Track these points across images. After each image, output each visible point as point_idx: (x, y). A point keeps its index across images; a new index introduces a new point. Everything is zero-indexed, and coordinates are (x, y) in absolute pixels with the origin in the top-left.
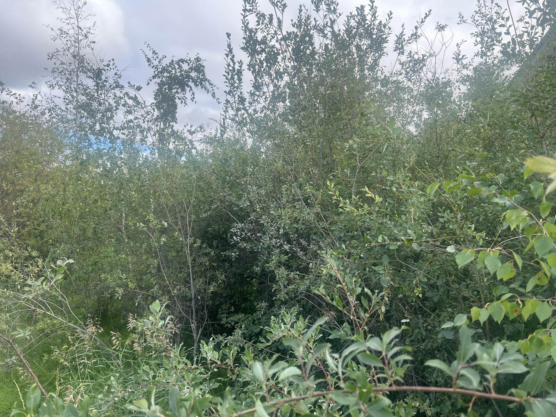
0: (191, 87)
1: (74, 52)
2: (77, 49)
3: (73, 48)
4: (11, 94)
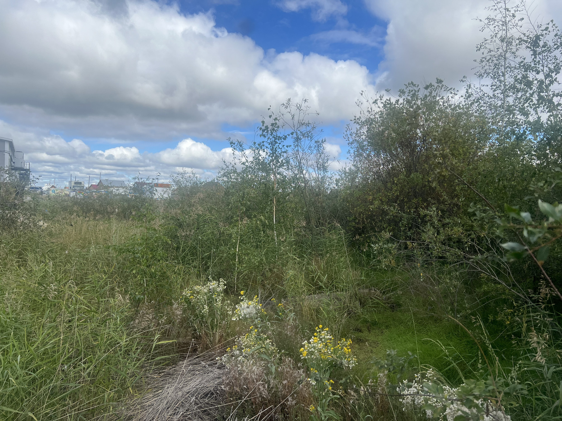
1: (501, 36)
2: (504, 32)
3: (500, 32)
4: (448, 89)
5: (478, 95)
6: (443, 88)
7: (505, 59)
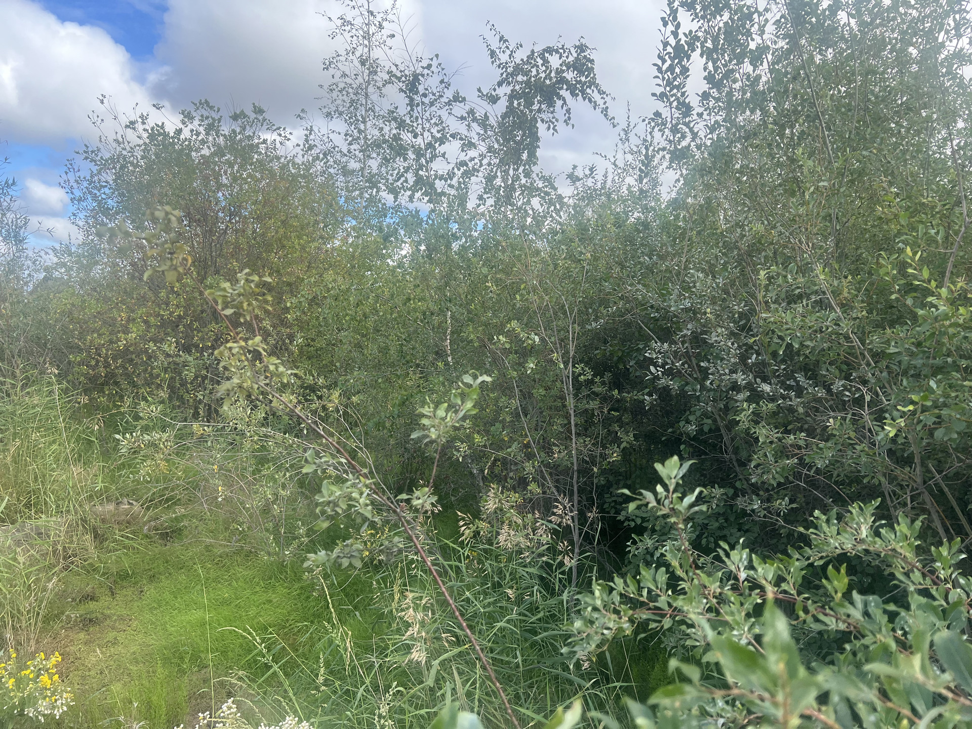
0: (564, 100)
1: (362, 55)
2: (366, 50)
3: (360, 48)
4: (275, 128)
5: (324, 147)
6: (265, 124)
7: (367, 95)
